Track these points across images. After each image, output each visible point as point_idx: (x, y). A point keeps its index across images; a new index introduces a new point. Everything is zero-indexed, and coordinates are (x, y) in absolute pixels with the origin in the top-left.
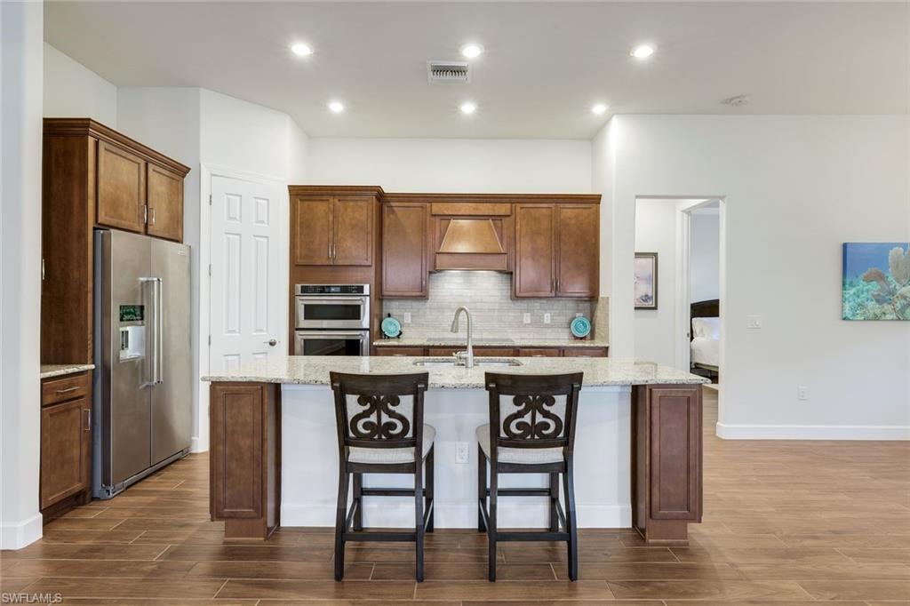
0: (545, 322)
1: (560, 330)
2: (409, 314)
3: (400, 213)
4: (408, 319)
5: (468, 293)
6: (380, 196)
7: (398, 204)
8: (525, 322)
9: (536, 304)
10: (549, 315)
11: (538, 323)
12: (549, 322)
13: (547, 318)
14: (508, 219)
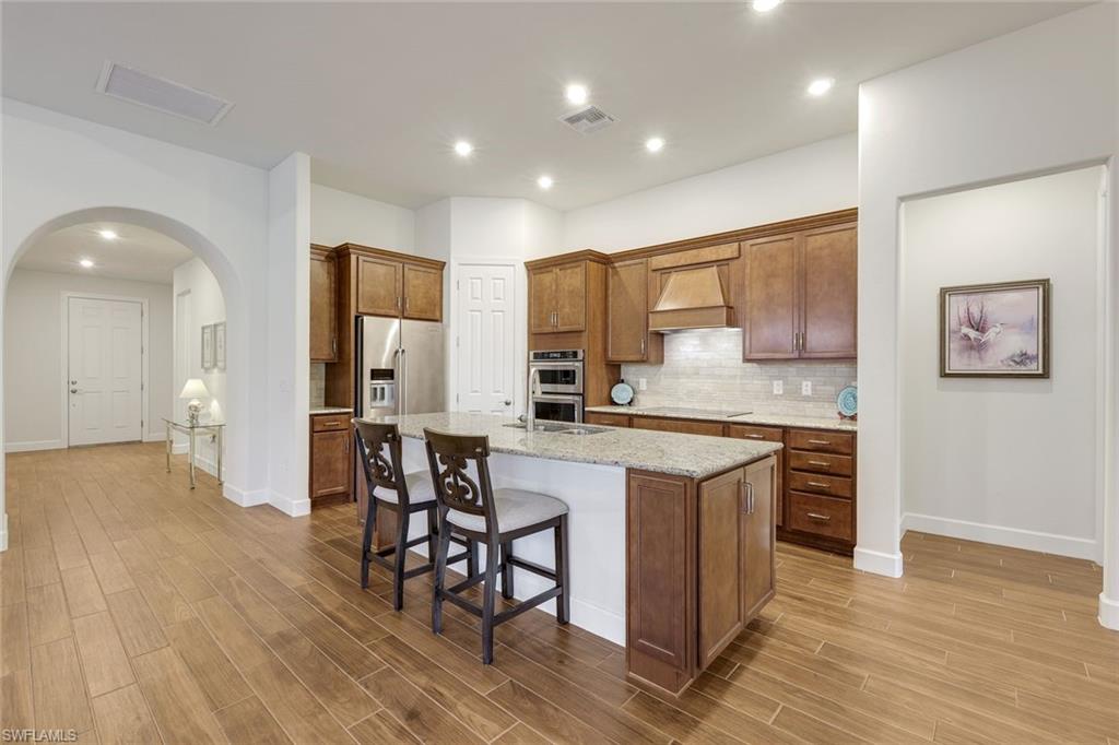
0: (804, 393)
1: (827, 405)
2: (645, 380)
3: (623, 273)
4: (643, 384)
5: (706, 356)
6: (605, 261)
7: (620, 263)
8: (775, 392)
9: (791, 369)
10: (809, 383)
11: (793, 394)
12: (810, 393)
13: (807, 388)
14: (736, 261)
